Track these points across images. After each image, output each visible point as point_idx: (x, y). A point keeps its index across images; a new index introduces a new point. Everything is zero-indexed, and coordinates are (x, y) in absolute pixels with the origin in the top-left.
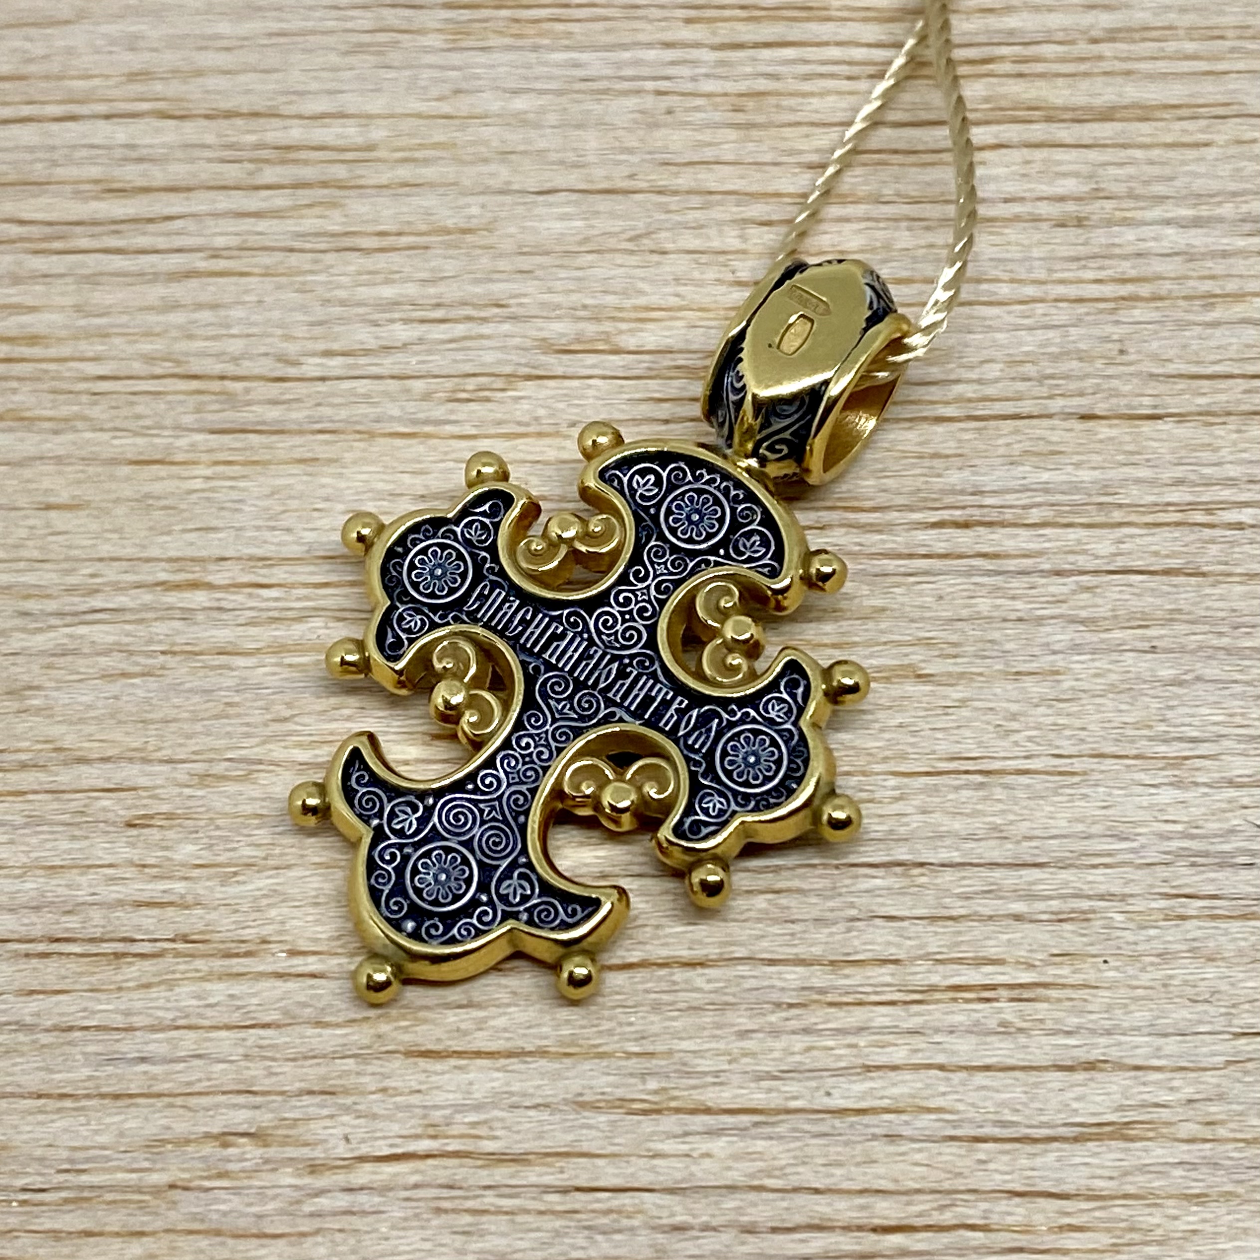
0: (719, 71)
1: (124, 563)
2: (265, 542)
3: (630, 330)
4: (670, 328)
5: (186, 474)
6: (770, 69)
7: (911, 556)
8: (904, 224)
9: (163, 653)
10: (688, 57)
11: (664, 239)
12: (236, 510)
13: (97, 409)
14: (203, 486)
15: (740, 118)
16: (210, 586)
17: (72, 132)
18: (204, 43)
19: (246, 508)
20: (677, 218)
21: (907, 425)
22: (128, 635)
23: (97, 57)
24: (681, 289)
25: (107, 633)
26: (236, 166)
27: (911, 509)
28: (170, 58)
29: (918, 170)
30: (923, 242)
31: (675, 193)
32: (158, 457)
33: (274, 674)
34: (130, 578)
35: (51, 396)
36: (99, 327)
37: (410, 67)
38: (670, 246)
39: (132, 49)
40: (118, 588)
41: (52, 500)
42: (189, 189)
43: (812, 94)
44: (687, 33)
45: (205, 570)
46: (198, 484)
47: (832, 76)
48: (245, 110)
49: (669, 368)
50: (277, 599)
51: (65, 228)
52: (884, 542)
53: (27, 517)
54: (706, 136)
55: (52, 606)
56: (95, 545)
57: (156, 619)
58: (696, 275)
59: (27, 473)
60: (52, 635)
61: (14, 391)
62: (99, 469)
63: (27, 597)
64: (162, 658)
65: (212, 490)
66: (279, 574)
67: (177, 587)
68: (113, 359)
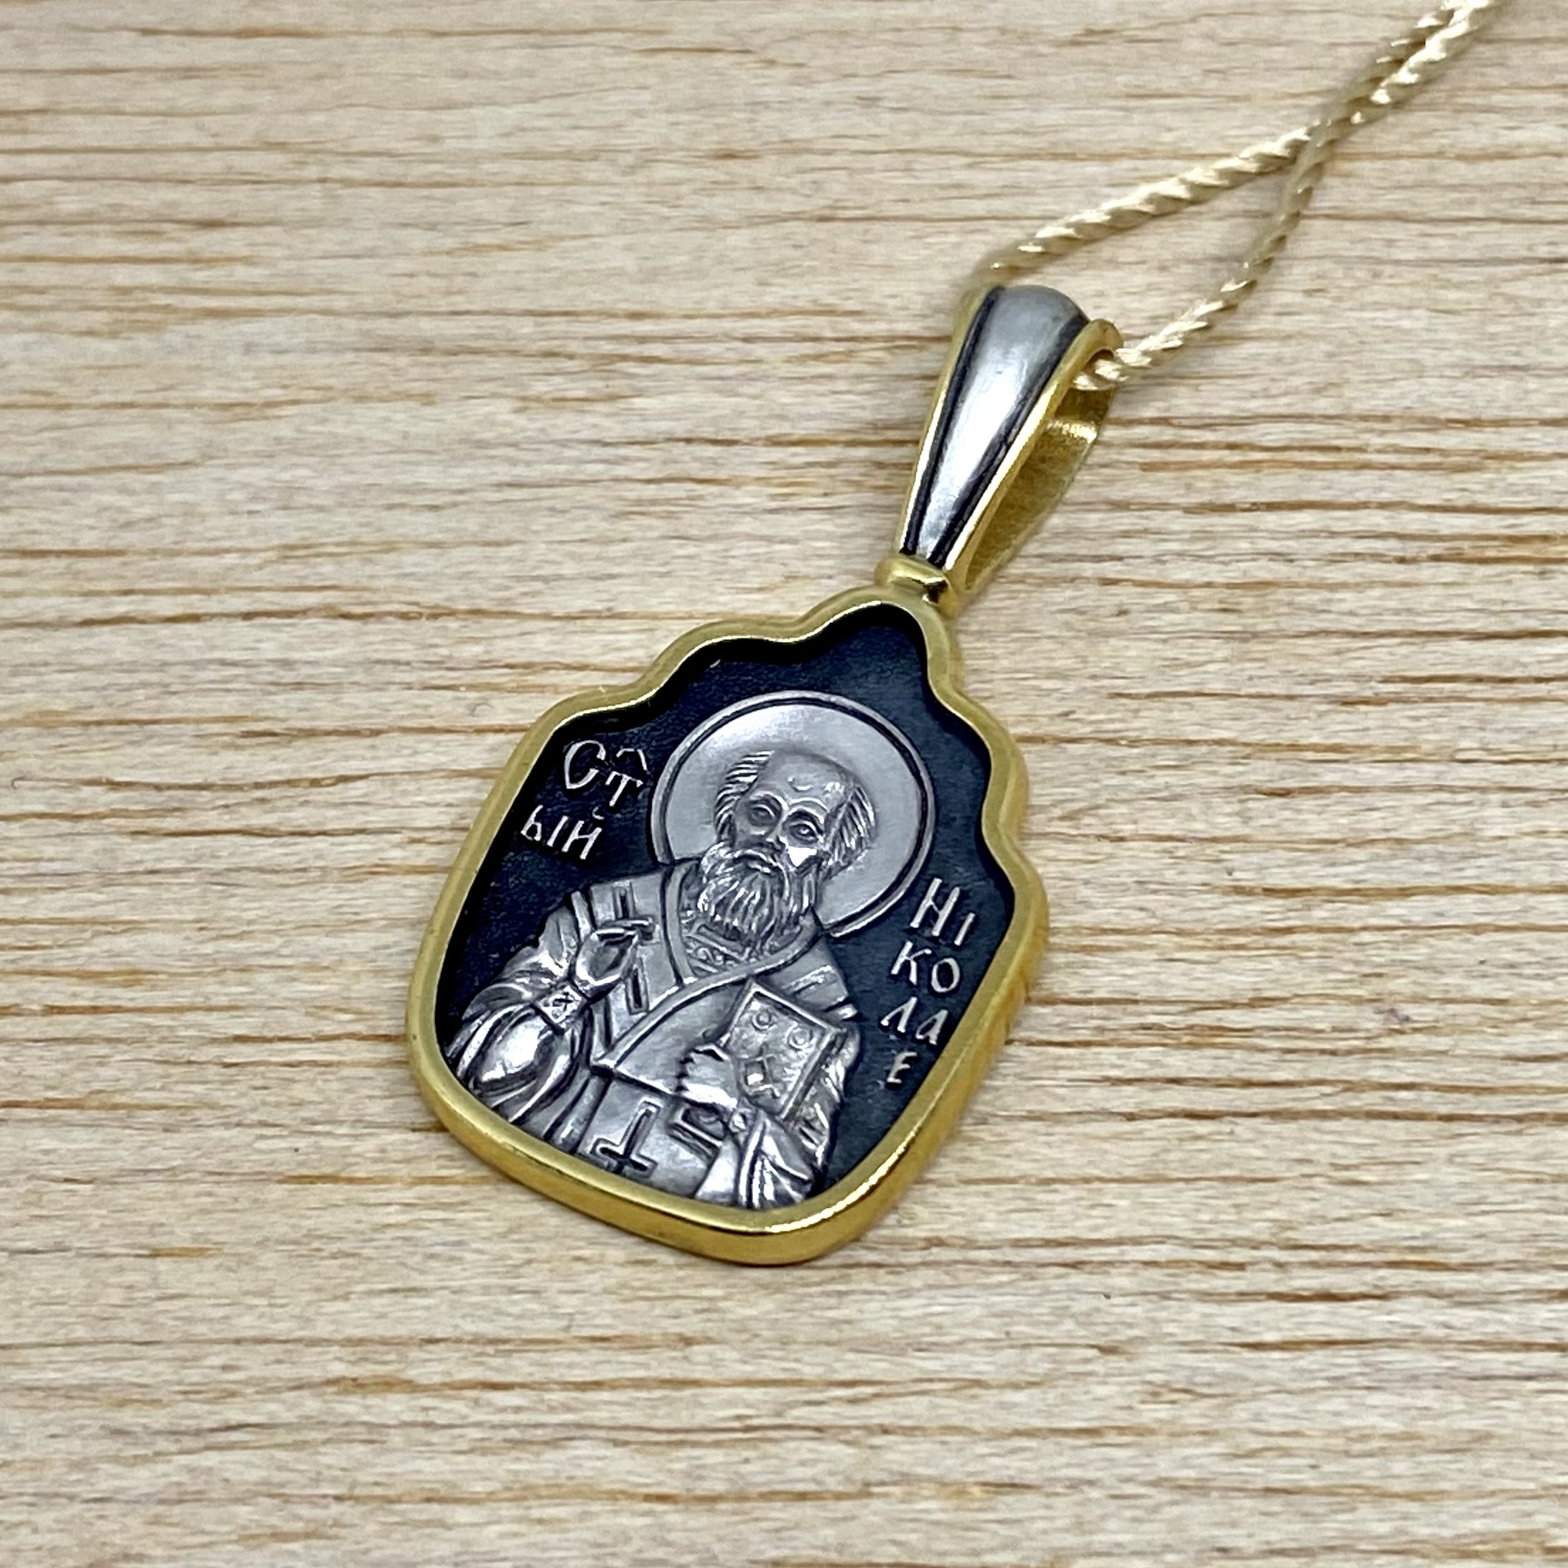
0: (1197, 547)
1: (277, 1347)
2: (499, 1312)
3: (1068, 965)
4: (1134, 963)
5: (372, 1197)
6: (1274, 546)
7: (1528, 1347)
8: (1495, 797)
9: (338, 1498)
10: (1151, 525)
11: (1120, 818)
12: (452, 1259)
13: (232, 1090)
14: (403, 1218)
15: (1232, 623)
16: (412, 1387)
17: (191, 639)
18: (398, 499)
19: (469, 1256)
20: (1140, 783)
21: (1515, 1126)
22: (279, 1469)
23: (228, 520)
24: (1148, 900)
25: (249, 1465)
26: (449, 694)
27: (1524, 1266)
28: (345, 523)
29: (1516, 708)
30: (1526, 826)
31: (1133, 743)
32: (328, 1170)
33: (516, 1535)
34: (286, 1372)
35: (159, 1069)
36: (237, 956)
37: (714, 538)
38: (1127, 829)
39: (285, 508)
40: (268, 1389)
41: (161, 1241)
42: (376, 733)
43: (1344, 586)
44: (1146, 488)
45: (402, 1359)
46: (393, 1215)
47: (1377, 557)
48: (462, 606)
49: (1133, 1029)
50: (518, 1409)
51: (181, 793)
52: (1485, 1322)
53: (121, 1270)
54: (1179, 651)
55: (159, 1419)
56: (226, 1318)
57: (326, 1442)
58: (1170, 875)
59: (123, 1196)
60: (160, 1468)
61: (102, 1062)
62: (234, 1190)
63: (122, 1404)
64: (335, 1509)
65: (417, 1225)
66: (522, 1367)
67: (357, 1385)
68: (258, 1007)
